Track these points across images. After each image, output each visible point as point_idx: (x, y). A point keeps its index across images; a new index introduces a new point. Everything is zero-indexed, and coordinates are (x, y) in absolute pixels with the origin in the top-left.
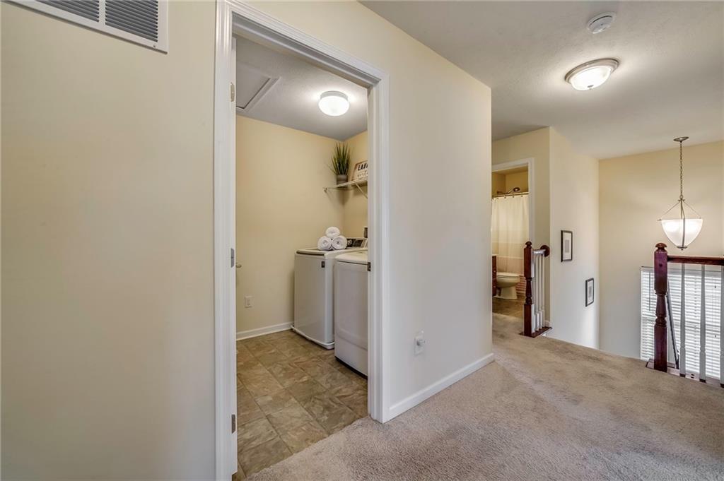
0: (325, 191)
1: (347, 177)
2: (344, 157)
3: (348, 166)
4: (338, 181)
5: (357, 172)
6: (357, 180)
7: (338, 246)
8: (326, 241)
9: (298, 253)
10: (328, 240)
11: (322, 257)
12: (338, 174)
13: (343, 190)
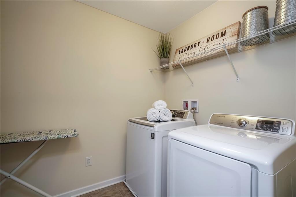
0: (151, 72)
1: (169, 60)
2: (167, 44)
3: (169, 51)
4: (162, 63)
5: (178, 55)
6: (176, 62)
7: (165, 118)
8: (154, 113)
9: (130, 121)
10: (157, 111)
11: (152, 128)
12: (161, 57)
13: (165, 70)
